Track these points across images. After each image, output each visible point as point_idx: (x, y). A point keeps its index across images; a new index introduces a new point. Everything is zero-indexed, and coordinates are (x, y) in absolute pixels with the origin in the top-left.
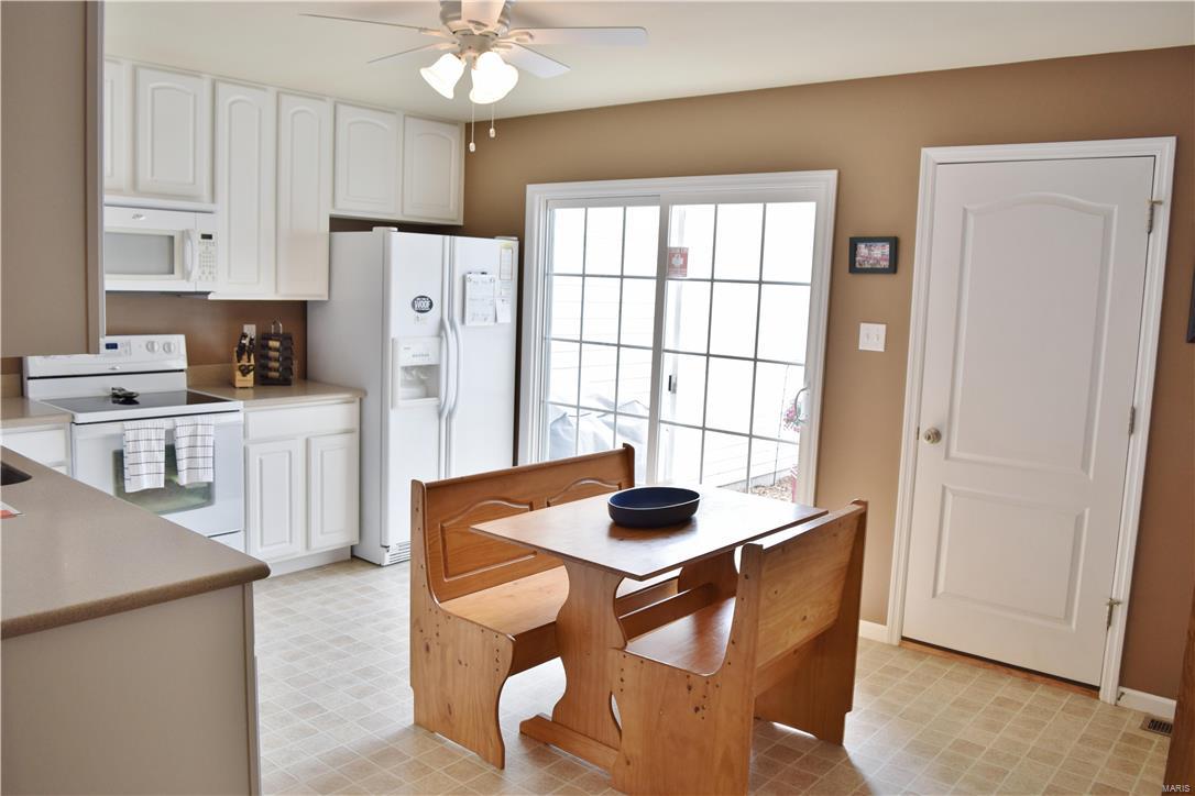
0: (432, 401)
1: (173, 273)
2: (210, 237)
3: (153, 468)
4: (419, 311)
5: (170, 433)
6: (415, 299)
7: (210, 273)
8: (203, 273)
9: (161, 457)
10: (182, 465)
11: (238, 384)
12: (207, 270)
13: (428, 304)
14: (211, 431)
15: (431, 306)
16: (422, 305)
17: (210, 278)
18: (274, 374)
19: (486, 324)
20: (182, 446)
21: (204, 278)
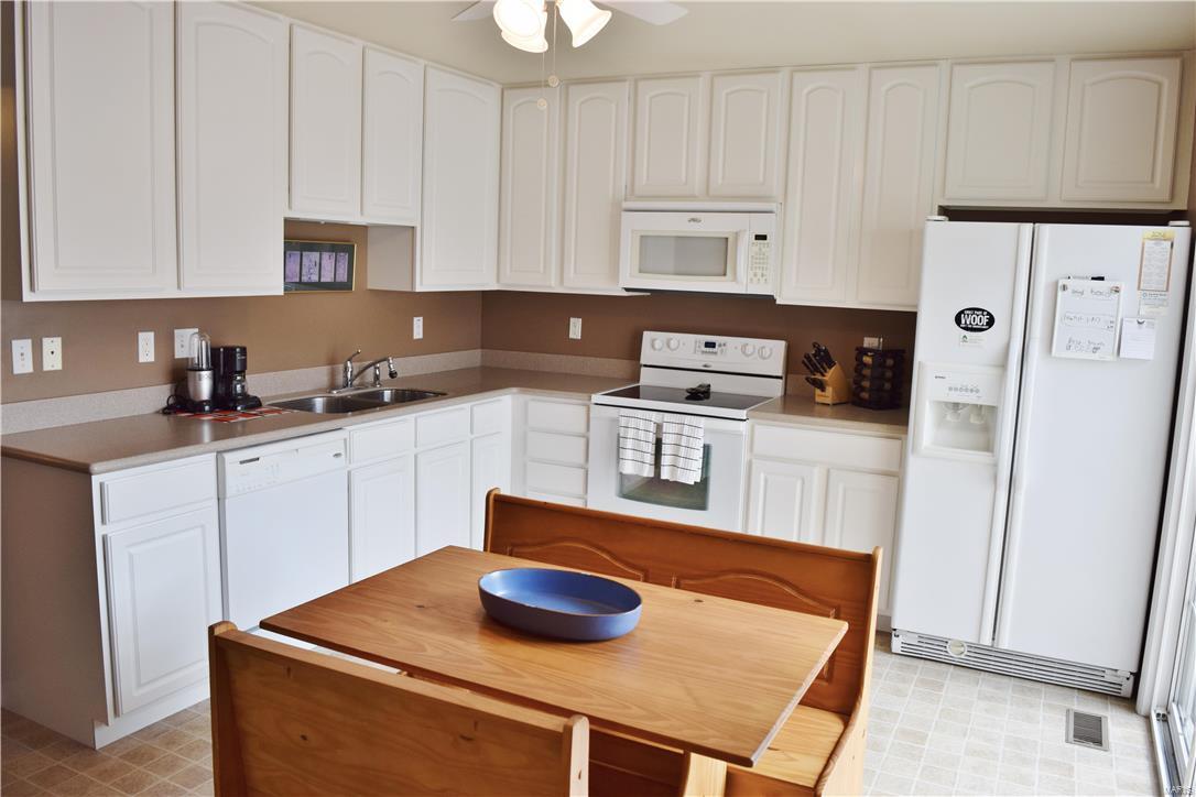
0: (983, 457)
1: (725, 275)
2: (764, 237)
3: (638, 456)
4: (966, 329)
5: (659, 427)
6: (962, 312)
7: (763, 275)
8: (755, 275)
9: (651, 448)
10: (666, 460)
11: (818, 399)
12: (759, 272)
13: (985, 320)
14: (700, 433)
15: (991, 322)
16: (973, 320)
17: (762, 280)
18: (865, 395)
19: (1096, 356)
20: (666, 439)
21: (755, 279)
